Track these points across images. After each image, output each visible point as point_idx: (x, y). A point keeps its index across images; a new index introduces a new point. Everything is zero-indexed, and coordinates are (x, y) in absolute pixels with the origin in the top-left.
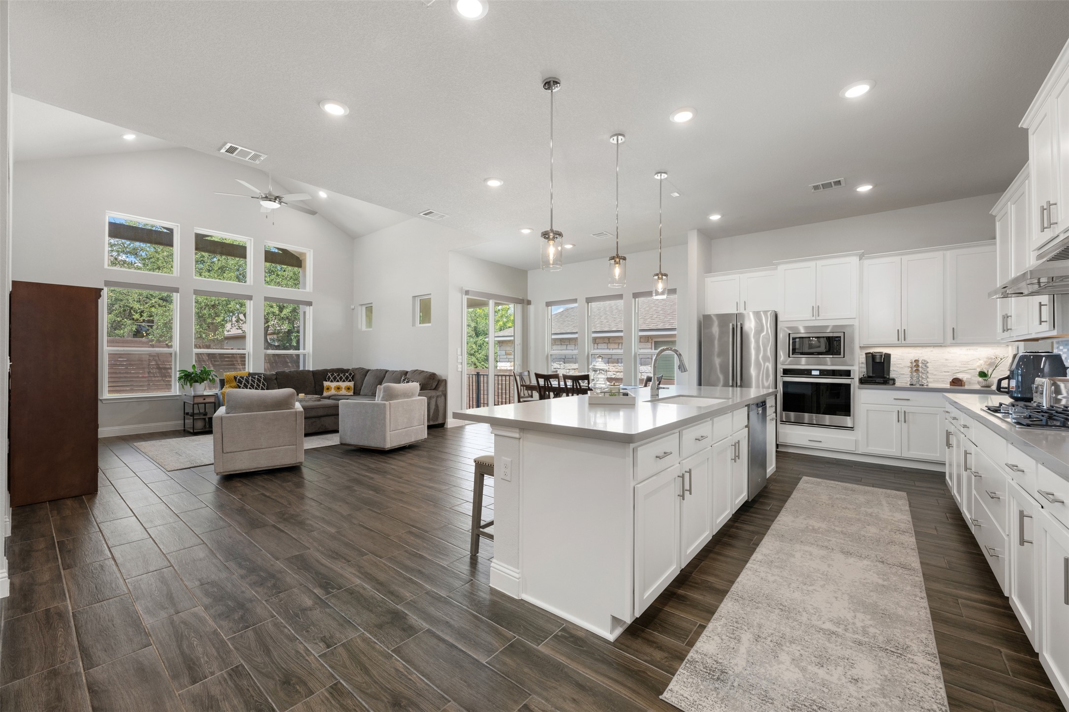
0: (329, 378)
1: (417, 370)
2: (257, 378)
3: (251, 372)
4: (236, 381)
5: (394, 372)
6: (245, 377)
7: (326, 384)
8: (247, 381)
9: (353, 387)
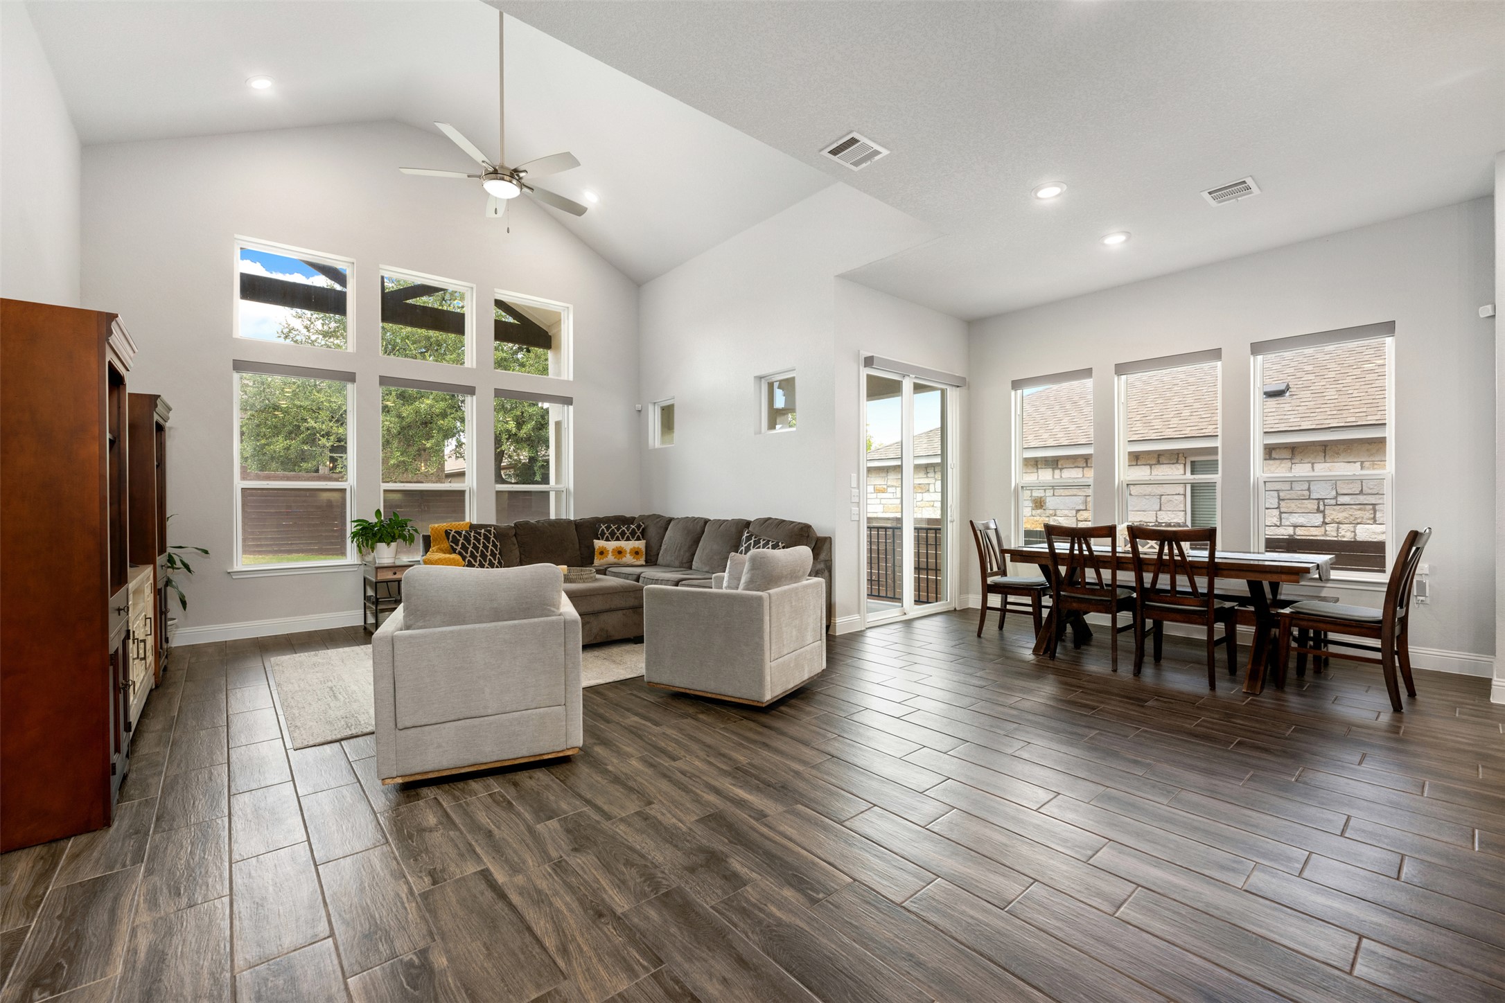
0: (603, 534)
1: (770, 519)
2: (484, 534)
3: (475, 522)
4: (448, 539)
5: (721, 523)
6: (464, 533)
7: (598, 544)
8: (467, 539)
9: (644, 549)
